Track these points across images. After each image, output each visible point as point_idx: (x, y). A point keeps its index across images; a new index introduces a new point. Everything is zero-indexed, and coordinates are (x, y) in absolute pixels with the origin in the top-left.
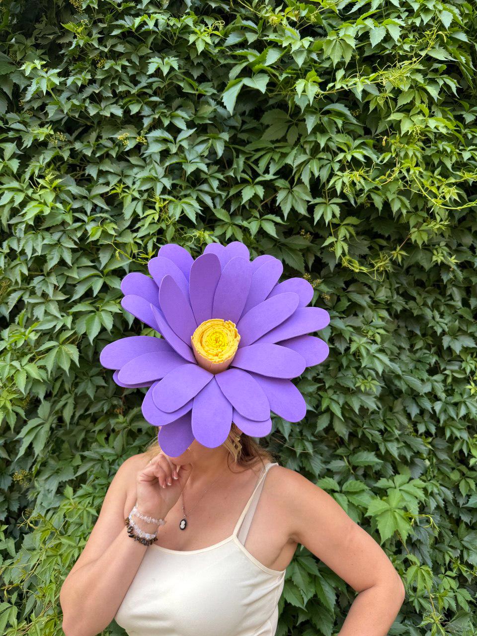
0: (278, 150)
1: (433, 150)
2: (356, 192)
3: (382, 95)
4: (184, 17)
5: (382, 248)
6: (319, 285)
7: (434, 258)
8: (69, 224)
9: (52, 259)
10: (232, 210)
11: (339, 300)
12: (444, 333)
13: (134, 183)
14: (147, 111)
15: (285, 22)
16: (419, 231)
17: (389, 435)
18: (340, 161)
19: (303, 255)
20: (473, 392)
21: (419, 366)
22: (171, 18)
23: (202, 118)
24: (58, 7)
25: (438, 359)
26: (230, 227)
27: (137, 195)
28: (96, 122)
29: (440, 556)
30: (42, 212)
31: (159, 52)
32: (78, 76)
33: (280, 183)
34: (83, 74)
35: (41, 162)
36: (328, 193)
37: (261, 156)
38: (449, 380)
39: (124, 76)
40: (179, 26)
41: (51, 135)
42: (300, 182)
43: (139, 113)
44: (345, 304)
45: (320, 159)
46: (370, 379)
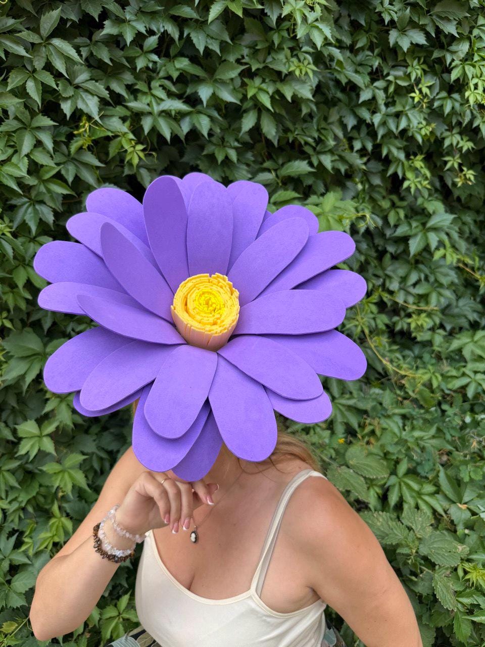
12: (392, 23)
17: (323, 145)
20: (416, 100)
21: (360, 69)
25: (381, 63)
38: (391, 89)
46: (306, 63)
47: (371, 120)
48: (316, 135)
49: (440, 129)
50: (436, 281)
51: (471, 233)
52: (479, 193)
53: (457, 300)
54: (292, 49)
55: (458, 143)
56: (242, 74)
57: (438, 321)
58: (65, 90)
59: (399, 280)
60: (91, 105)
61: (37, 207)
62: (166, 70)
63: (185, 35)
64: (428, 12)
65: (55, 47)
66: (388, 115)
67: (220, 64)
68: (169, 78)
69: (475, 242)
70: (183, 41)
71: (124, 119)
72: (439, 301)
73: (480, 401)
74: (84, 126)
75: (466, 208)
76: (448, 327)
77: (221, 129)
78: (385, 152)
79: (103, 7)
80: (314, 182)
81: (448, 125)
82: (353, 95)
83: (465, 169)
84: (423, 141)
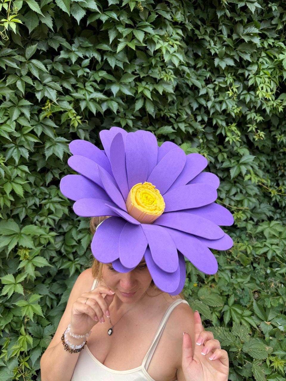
11: (150, 14)
12: (216, 54)
17: (180, 118)
20: (230, 95)
21: (199, 78)
38: (217, 88)
44: (154, 16)
46: (170, 74)
47: (206, 104)
48: (176, 113)
49: (245, 110)
50: (247, 193)
51: (265, 167)
52: (268, 145)
53: (260, 204)
54: (162, 67)
55: (254, 117)
56: (135, 80)
57: (249, 216)
58: (38, 86)
59: (226, 192)
60: (52, 95)
61: (20, 149)
62: (94, 77)
63: (104, 59)
64: (235, 49)
65: (33, 64)
66: (215, 102)
67: (123, 74)
68: (95, 81)
69: (268, 171)
70: (103, 62)
71: (70, 102)
72: (249, 204)
73: (275, 261)
74: (48, 105)
75: (262, 152)
76: (255, 220)
77: (124, 109)
78: (214, 123)
79: (60, 44)
80: (176, 138)
81: (248, 108)
82: (196, 91)
83: (259, 131)
84: (235, 116)
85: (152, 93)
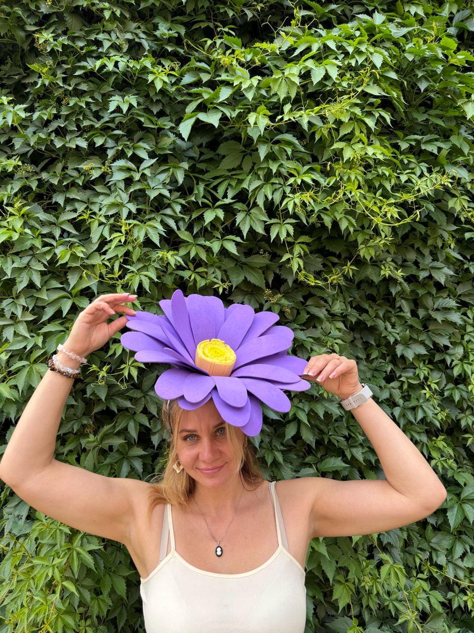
0: (234, 177)
1: (374, 174)
2: (307, 213)
3: (325, 126)
4: (143, 59)
5: (334, 265)
6: (280, 299)
7: (382, 273)
8: (38, 249)
9: (21, 281)
10: (195, 232)
11: (298, 313)
12: (396, 342)
13: (100, 210)
14: (110, 143)
15: (235, 62)
16: (366, 247)
17: (353, 441)
18: (291, 185)
19: (264, 273)
20: (428, 396)
21: (376, 374)
22: (130, 61)
23: (163, 149)
24: (23, 50)
25: (393, 368)
26: (194, 247)
27: (103, 220)
28: (61, 155)
29: (410, 559)
30: (11, 238)
31: (120, 90)
32: (44, 111)
33: (238, 206)
34: (48, 110)
35: (9, 191)
36: (282, 215)
37: (220, 183)
38: (405, 387)
39: (88, 112)
40: (138, 68)
41: (19, 166)
42: (255, 204)
43: (103, 145)
44: (304, 317)
45: (273, 184)
48: (346, 433)
49: (455, 414)
59: (445, 552)
66: (406, 409)
77: (269, 436)
80: (351, 473)
81: (460, 409)
84: (441, 424)
85: (308, 415)
